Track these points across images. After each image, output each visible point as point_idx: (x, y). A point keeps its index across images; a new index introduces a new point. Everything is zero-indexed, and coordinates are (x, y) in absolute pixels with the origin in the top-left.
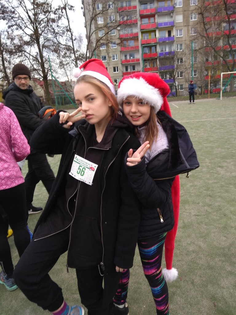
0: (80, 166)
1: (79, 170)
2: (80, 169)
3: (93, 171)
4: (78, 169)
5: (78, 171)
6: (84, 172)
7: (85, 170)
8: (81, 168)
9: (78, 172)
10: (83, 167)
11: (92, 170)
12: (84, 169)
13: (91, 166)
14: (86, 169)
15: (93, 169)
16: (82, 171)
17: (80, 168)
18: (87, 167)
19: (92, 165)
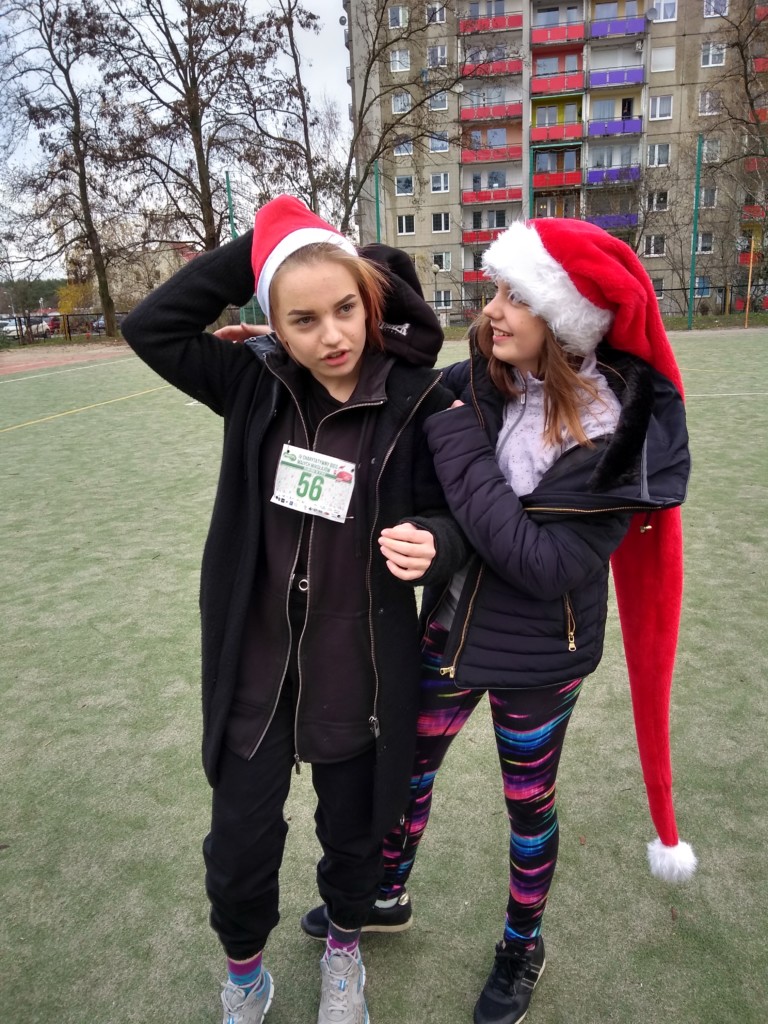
1: (303, 486)
2: (307, 483)
3: (348, 484)
4: (300, 484)
5: (298, 490)
6: (320, 489)
7: (322, 482)
8: (310, 480)
9: (302, 491)
10: (314, 476)
11: (345, 481)
12: (318, 482)
13: (341, 470)
14: (326, 479)
15: (346, 478)
16: (313, 487)
17: (306, 478)
18: (328, 476)
19: (341, 467)
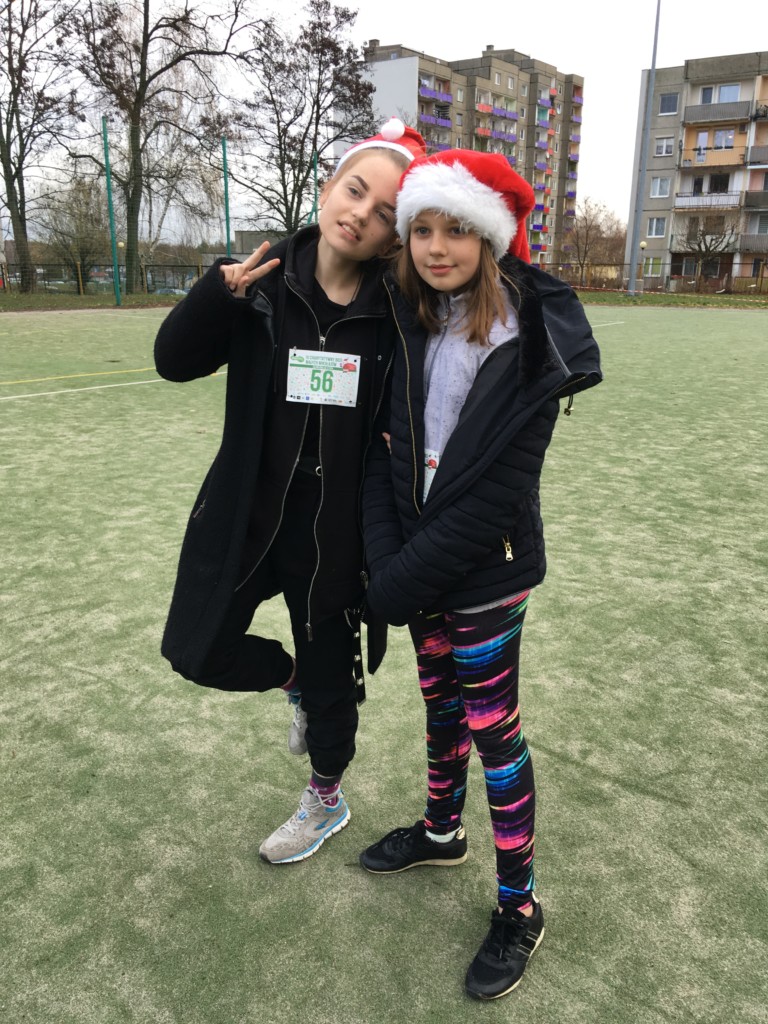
0: (314, 372)
1: (315, 381)
3: (354, 373)
6: (330, 381)
11: (352, 370)
16: (325, 381)
18: (335, 369)
19: (345, 360)
